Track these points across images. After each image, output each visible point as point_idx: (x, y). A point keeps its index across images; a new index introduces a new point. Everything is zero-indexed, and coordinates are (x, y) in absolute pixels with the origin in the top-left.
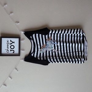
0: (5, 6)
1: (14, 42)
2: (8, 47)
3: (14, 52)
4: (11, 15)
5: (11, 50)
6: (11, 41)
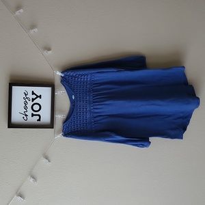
1: (40, 97)
2: (26, 108)
3: (39, 120)
5: (33, 115)
6: (33, 93)
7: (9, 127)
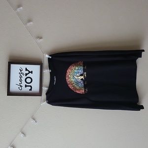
0: (18, 10)
1: (32, 72)
2: (21, 81)
3: (31, 90)
4: (28, 24)
5: (26, 86)
6: (26, 70)
7: (8, 95)
